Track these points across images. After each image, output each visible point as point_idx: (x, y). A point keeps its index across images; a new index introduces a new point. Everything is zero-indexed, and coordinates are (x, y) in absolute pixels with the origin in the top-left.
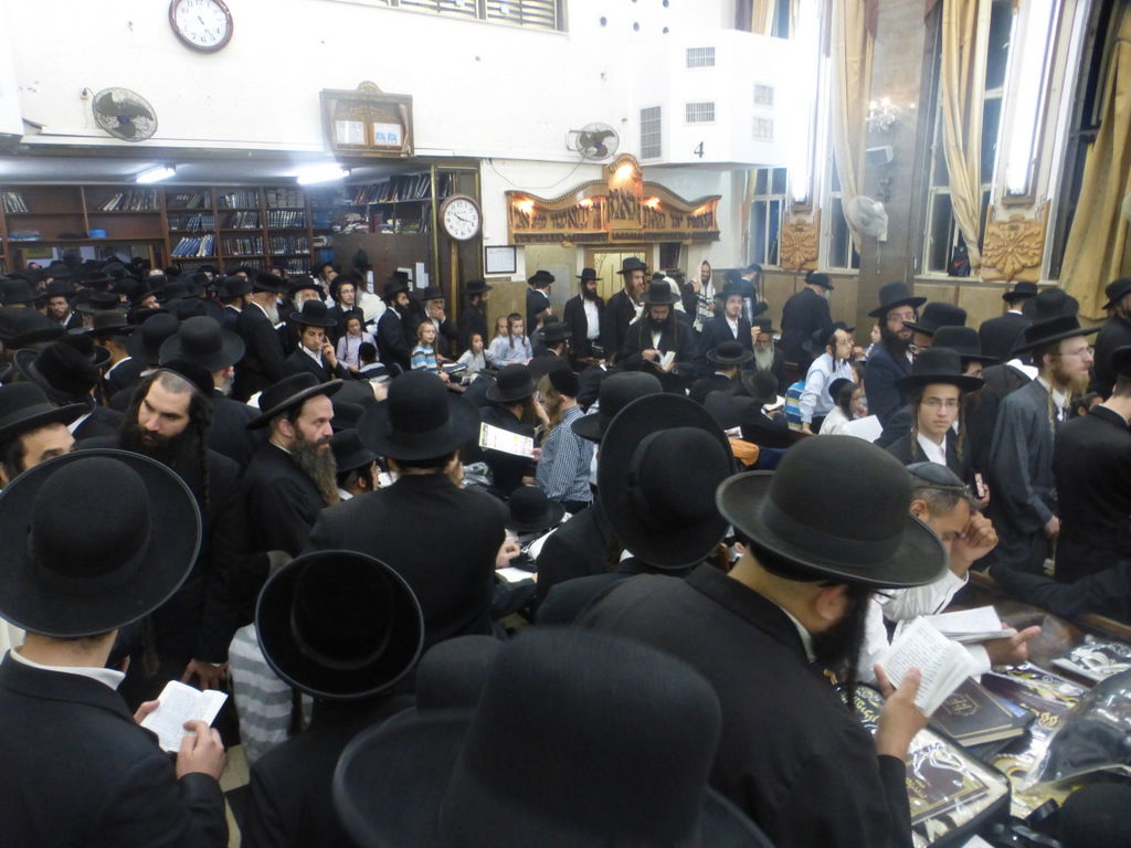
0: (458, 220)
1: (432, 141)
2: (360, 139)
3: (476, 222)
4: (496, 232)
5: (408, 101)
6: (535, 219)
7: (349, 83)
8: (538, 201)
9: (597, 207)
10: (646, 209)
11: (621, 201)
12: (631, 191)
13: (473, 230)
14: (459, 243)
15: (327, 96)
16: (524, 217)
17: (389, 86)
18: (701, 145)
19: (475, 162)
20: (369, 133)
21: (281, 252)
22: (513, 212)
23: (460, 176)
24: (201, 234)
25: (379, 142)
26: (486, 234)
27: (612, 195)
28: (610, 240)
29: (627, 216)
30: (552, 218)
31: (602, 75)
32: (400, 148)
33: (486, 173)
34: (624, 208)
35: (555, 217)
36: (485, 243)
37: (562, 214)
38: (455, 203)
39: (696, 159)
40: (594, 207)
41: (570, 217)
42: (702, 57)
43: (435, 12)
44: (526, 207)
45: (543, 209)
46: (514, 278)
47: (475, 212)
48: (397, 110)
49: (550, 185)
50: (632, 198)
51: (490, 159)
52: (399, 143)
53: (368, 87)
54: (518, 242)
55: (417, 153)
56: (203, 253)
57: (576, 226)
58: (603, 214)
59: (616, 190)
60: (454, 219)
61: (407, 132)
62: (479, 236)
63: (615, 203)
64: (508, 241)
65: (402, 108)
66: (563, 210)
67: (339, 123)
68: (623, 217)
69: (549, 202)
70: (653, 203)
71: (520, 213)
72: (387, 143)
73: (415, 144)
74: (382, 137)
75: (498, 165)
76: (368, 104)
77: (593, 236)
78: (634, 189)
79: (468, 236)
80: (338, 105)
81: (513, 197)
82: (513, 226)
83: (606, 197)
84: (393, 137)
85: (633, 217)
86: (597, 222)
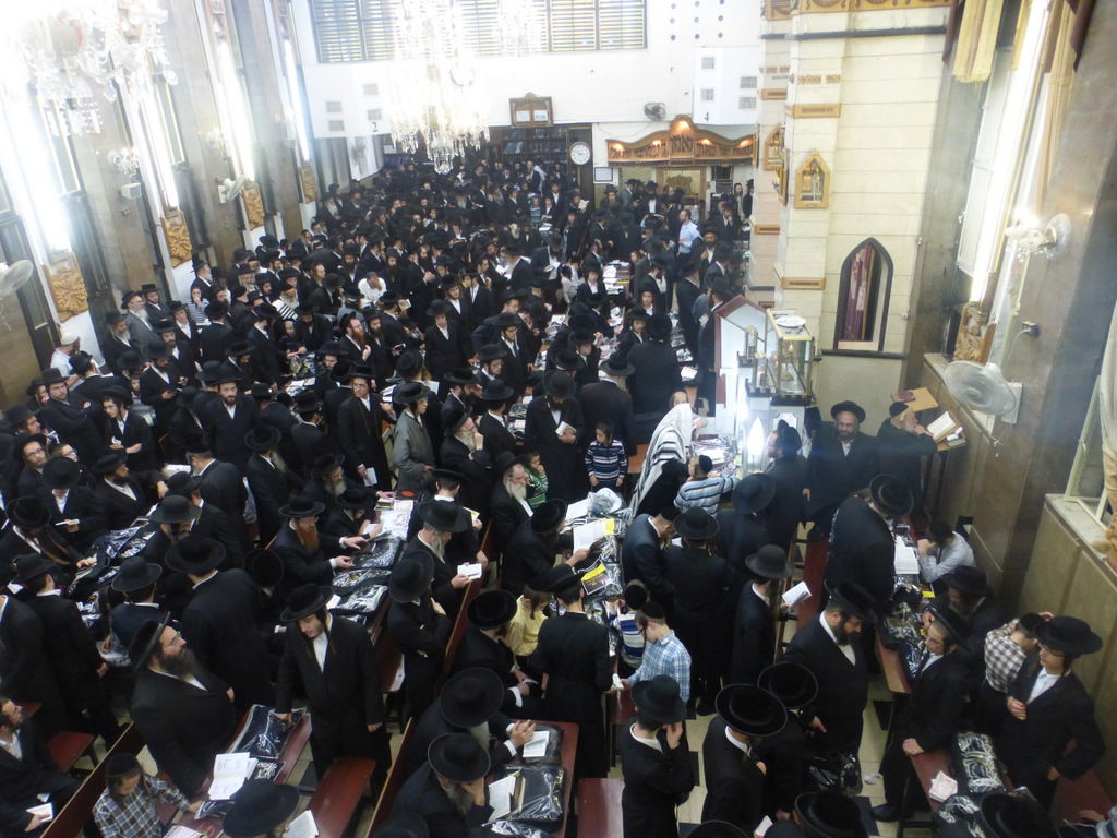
0: (579, 155)
1: (564, 115)
2: (528, 119)
3: (589, 156)
4: (601, 159)
5: (549, 99)
6: (625, 153)
7: (520, 94)
8: (624, 144)
9: (664, 145)
10: (701, 145)
11: (682, 141)
12: (689, 135)
13: (587, 159)
14: (580, 166)
15: (512, 101)
16: (617, 154)
17: (540, 93)
18: (708, 114)
19: (590, 125)
20: (532, 116)
22: (612, 151)
23: (582, 133)
25: (536, 119)
26: (595, 161)
27: (676, 138)
28: (669, 165)
29: (686, 150)
31: (671, 69)
32: (546, 122)
33: (595, 130)
34: (684, 145)
35: (636, 151)
36: (594, 166)
37: (641, 150)
38: (578, 146)
39: (705, 122)
40: (662, 145)
41: (647, 152)
42: (709, 63)
43: (574, 50)
44: (619, 148)
45: (630, 149)
46: (612, 184)
47: (588, 151)
48: (545, 103)
49: (633, 135)
50: (691, 140)
51: (599, 123)
52: (546, 119)
53: (529, 95)
54: (612, 165)
55: (555, 123)
56: (518, 151)
57: (651, 156)
58: (668, 149)
59: (679, 135)
60: (576, 155)
61: (551, 114)
62: (591, 162)
63: (678, 142)
64: (607, 165)
65: (547, 103)
66: (642, 147)
67: (518, 113)
68: (683, 150)
69: (632, 144)
70: (706, 142)
71: (615, 150)
72: (541, 119)
73: (554, 119)
74: (538, 116)
75: (601, 126)
76: (530, 103)
77: (659, 162)
78: (692, 135)
79: (583, 162)
80: (516, 105)
81: (610, 142)
82: (610, 157)
83: (671, 140)
84: (543, 117)
85: (690, 150)
86: (665, 154)
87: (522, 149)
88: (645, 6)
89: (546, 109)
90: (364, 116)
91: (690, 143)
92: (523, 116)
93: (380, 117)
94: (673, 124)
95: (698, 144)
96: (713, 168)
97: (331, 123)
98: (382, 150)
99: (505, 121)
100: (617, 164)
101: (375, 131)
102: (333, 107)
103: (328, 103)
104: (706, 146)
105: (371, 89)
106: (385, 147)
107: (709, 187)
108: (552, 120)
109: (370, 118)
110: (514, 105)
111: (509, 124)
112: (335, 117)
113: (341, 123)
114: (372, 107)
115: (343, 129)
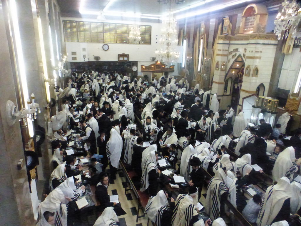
0: (134, 69)
1: (131, 59)
4: (139, 70)
5: (128, 55)
7: (121, 53)
8: (145, 66)
9: (154, 67)
10: (162, 67)
14: (135, 71)
16: (143, 68)
17: (126, 53)
19: (137, 61)
20: (123, 58)
21: (116, 68)
22: (142, 68)
23: (135, 63)
25: (124, 60)
26: (138, 70)
33: (138, 63)
38: (134, 67)
44: (144, 67)
45: (146, 67)
46: (142, 76)
47: (137, 68)
48: (127, 56)
49: (147, 64)
50: (160, 66)
51: (139, 61)
53: (123, 53)
54: (142, 71)
55: (129, 61)
56: (106, 68)
58: (155, 68)
61: (128, 59)
62: (137, 71)
63: (157, 66)
66: (149, 67)
68: (158, 68)
69: (147, 67)
72: (126, 60)
76: (123, 55)
77: (153, 71)
80: (120, 56)
81: (142, 66)
82: (142, 69)
84: (126, 59)
86: (154, 69)
88: (151, 35)
90: (82, 56)
92: (121, 59)
93: (85, 57)
94: (156, 62)
97: (73, 58)
100: (144, 71)
101: (84, 60)
102: (74, 53)
103: (72, 53)
105: (84, 50)
111: (118, 61)
112: (74, 56)
113: (76, 58)
114: (84, 54)
115: (76, 60)
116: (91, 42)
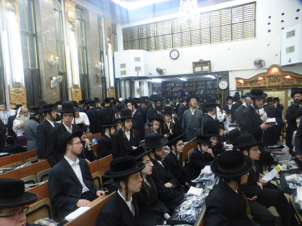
0: (223, 85)
2: (200, 70)
3: (227, 85)
4: (233, 87)
5: (209, 61)
6: (244, 83)
7: (197, 60)
8: (243, 79)
9: (264, 79)
11: (274, 77)
12: (278, 74)
13: (226, 87)
14: (224, 90)
15: (193, 63)
18: (290, 59)
19: (228, 72)
20: (202, 68)
23: (224, 75)
24: (201, 89)
25: (204, 70)
26: (230, 88)
28: (267, 88)
29: (276, 81)
30: (250, 83)
31: (268, 45)
32: (208, 71)
33: (230, 74)
34: (275, 79)
36: (230, 90)
37: (253, 82)
38: (222, 81)
39: (289, 63)
40: (263, 80)
41: (255, 83)
42: (291, 34)
43: (220, 42)
44: (241, 81)
47: (227, 83)
49: (248, 75)
50: (279, 77)
51: (231, 71)
52: (208, 70)
53: (201, 60)
54: (238, 89)
55: (212, 71)
57: (258, 84)
58: (266, 81)
59: (272, 74)
60: (221, 85)
61: (210, 68)
62: (228, 88)
63: (272, 78)
64: (235, 89)
65: (208, 63)
66: (254, 80)
67: (196, 68)
68: (275, 82)
69: (248, 79)
70: (288, 77)
71: (239, 83)
72: (206, 70)
73: (212, 70)
74: (205, 69)
75: (233, 72)
76: (201, 63)
78: (280, 74)
79: (225, 88)
80: (196, 64)
81: (237, 79)
82: (237, 85)
83: (268, 77)
85: (279, 81)
86: (265, 84)
87: (203, 93)
88: (255, 20)
89: (208, 66)
90: (134, 69)
91: (278, 78)
92: (198, 69)
93: (140, 70)
94: (269, 69)
95: (283, 79)
96: (292, 89)
97: (122, 72)
98: (153, 93)
99: (190, 71)
100: (241, 88)
101: (137, 75)
102: (123, 66)
103: (121, 64)
104: (288, 79)
105: (138, 59)
106: (154, 92)
107: (290, 99)
108: (211, 71)
109: (136, 70)
110: (194, 64)
111: (193, 73)
112: (123, 69)
113: (125, 71)
114: (137, 66)
115: (125, 74)
116: (156, 50)
